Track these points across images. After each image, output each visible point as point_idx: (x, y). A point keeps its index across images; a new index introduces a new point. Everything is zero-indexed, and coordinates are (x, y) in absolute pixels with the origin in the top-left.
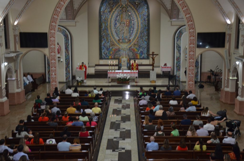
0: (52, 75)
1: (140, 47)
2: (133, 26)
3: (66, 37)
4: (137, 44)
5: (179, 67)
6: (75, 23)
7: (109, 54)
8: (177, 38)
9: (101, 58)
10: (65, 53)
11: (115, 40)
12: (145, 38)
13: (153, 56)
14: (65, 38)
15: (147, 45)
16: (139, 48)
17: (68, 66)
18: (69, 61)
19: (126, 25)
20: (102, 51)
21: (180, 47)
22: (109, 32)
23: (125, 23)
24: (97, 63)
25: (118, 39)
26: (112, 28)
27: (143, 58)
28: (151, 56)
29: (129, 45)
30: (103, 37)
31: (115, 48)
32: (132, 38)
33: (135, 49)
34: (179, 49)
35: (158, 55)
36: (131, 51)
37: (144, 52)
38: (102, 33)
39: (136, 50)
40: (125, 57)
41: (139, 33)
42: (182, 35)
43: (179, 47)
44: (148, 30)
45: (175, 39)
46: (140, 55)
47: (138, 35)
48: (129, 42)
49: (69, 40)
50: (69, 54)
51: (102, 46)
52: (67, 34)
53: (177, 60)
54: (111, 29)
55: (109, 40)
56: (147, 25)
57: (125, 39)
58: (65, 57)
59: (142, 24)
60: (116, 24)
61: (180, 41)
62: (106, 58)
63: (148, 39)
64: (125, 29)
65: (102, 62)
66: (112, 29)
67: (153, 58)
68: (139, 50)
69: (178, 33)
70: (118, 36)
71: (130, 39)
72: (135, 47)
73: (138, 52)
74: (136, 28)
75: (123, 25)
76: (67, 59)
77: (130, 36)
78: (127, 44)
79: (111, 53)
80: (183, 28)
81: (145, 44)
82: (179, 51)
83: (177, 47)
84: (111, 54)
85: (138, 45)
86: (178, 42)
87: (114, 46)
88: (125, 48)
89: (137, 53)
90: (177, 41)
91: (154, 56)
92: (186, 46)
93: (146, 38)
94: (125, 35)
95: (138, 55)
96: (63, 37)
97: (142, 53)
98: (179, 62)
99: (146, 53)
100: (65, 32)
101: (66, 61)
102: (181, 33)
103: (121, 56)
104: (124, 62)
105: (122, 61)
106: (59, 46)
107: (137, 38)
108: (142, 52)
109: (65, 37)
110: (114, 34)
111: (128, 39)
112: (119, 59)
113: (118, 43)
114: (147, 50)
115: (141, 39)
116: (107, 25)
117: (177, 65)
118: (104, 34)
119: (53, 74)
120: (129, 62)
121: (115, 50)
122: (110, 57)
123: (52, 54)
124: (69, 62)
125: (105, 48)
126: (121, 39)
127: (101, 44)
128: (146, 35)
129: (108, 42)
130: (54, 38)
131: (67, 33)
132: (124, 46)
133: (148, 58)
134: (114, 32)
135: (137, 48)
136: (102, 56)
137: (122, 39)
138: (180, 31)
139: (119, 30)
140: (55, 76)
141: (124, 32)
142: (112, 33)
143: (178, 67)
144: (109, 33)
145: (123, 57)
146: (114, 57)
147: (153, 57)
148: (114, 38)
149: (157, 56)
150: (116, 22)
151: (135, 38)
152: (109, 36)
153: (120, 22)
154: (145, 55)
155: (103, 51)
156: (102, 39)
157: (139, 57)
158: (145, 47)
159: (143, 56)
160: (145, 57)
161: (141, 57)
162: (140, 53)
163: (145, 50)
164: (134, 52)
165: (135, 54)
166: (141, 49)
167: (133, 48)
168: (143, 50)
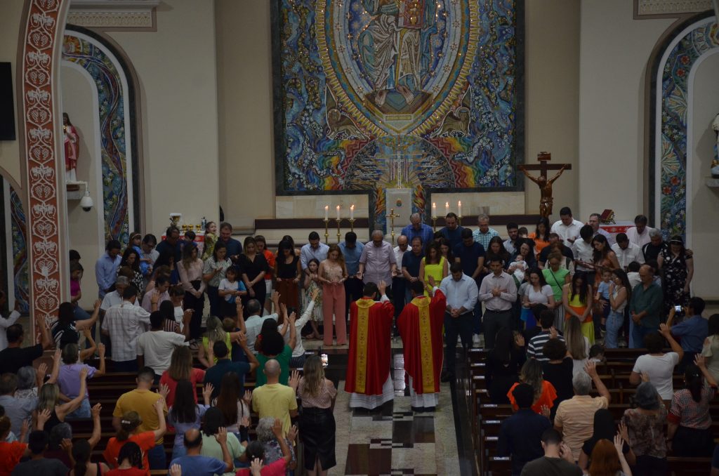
0: (38, 276)
1: (476, 129)
2: (441, 25)
3: (106, 83)
4: (463, 118)
5: (679, 225)
6: (150, 11)
7: (322, 169)
8: (667, 82)
9: (283, 188)
10: (104, 163)
11: (352, 95)
12: (502, 86)
13: (544, 174)
14: (100, 92)
15: (512, 117)
16: (475, 133)
17: (117, 229)
18: (126, 202)
19: (408, 24)
20: (289, 150)
21: (682, 127)
22: (323, 59)
23: (401, 11)
24: (266, 215)
25: (365, 92)
26: (337, 39)
27: (495, 187)
28: (536, 174)
29: (423, 121)
30: (291, 81)
31: (353, 135)
32: (435, 86)
33: (450, 139)
35: (568, 167)
36: (434, 152)
37: (495, 154)
38: (285, 64)
39: (457, 145)
40: (403, 181)
41: (471, 57)
42: (691, 64)
43: (676, 127)
44: (518, 45)
45: (653, 85)
46: (479, 171)
47: (466, 69)
48: (420, 108)
49: (120, 98)
50: (121, 173)
51: (290, 130)
52: (111, 69)
53: (665, 190)
54: (329, 40)
55: (322, 96)
56: (508, 19)
57: (401, 88)
58: (105, 183)
59: (488, 14)
60: (354, 17)
61: (681, 96)
62: (311, 187)
63: (519, 88)
64: (401, 39)
65: (289, 207)
66: (338, 45)
67: (542, 184)
68: (470, 147)
69: (673, 54)
70: (365, 75)
71: (429, 89)
72: (450, 130)
73: (469, 153)
74: (455, 31)
75: (392, 19)
76: (113, 196)
77: (429, 74)
78: (412, 115)
79: (335, 160)
80: (699, 30)
81: (502, 114)
82: (678, 145)
83: (667, 127)
84: (333, 166)
85: (467, 119)
86: (673, 102)
87: (349, 127)
88: (403, 134)
89: (463, 162)
90: (663, 98)
91: (551, 174)
92: (713, 120)
93: (507, 85)
94: (400, 70)
95: (469, 169)
96: (92, 85)
97: (486, 158)
98: (677, 200)
99: (507, 157)
100: (99, 57)
101: (110, 203)
102: (685, 56)
103: (384, 178)
104: (399, 204)
105: (388, 203)
106: (74, 131)
107: (459, 84)
108: (486, 153)
109: (101, 87)
110: (344, 67)
111: (416, 93)
112: (371, 192)
113: (369, 114)
114: (514, 146)
115: (484, 91)
116: (309, 22)
117: (669, 215)
118: (295, 69)
119: (45, 271)
120: (423, 207)
121: (351, 149)
122: (328, 183)
123: (35, 170)
124: (125, 210)
125: (301, 138)
126: (381, 94)
127: (284, 118)
128: (505, 69)
129: (318, 109)
130: (48, 88)
131: (111, 63)
132: (398, 125)
133: (517, 185)
134: (348, 59)
136: (290, 179)
137: (389, 91)
138: (680, 44)
139: (370, 48)
140: (54, 282)
141: (395, 57)
142: (336, 64)
143: (670, 225)
144: (320, 62)
145: (392, 183)
146: (347, 184)
147: (542, 179)
148: (346, 86)
149: (566, 172)
150: (356, 6)
151: (450, 83)
152: (322, 78)
153: (376, 9)
154: (504, 168)
155: (292, 153)
156: (289, 96)
157: (475, 179)
158: (500, 130)
159: (491, 177)
160: (502, 179)
161: (485, 181)
162: (476, 157)
163: (503, 144)
164: (448, 153)
165: (450, 165)
166: (484, 141)
167: (443, 135)
168: (493, 147)
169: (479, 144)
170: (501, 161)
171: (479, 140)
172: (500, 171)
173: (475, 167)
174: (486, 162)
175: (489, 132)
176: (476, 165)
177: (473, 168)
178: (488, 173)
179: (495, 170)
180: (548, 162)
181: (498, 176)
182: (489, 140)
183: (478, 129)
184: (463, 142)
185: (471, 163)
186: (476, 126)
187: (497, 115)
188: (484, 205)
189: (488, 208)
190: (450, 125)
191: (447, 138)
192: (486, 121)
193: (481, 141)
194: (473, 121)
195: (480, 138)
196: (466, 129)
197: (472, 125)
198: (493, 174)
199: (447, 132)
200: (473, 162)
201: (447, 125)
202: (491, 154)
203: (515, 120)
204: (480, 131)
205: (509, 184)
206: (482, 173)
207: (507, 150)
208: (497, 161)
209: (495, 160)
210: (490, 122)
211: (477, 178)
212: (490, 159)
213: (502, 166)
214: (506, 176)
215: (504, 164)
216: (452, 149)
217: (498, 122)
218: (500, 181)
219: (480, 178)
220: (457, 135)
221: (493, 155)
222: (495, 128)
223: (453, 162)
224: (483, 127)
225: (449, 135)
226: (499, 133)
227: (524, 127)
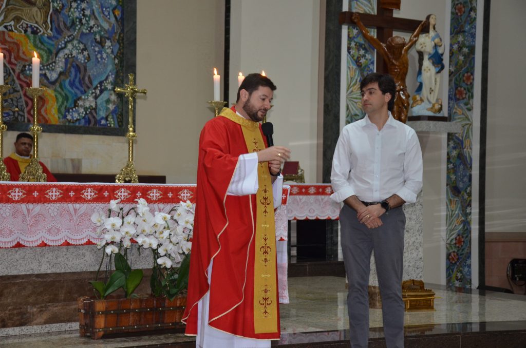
1: (61, 24)
15: (118, 13)
16: (59, 32)
27: (92, 126)
33: (18, 35)
34: (363, 61)
37: (92, 72)
39: (30, 49)
46: (66, 98)
68: (52, 54)
72: (18, 19)
73: (50, 65)
81: (102, 7)
95: (49, 93)
97: (78, 77)
99: (111, 79)
108: (78, 69)
114: (121, 61)
133: (124, 125)
135: (35, 32)
154: (105, 96)
157: (59, 111)
158: (99, 32)
159: (86, 109)
160: (103, 114)
161: (76, 116)
162: (61, 74)
163: (105, 56)
164: (13, 60)
165: (17, 81)
166: (74, 47)
167: (6, 27)
168: (89, 58)
169: (66, 51)
170: (101, 83)
171: (66, 44)
172: (99, 101)
173: (59, 89)
174: (77, 84)
175: (83, 34)
176: (61, 86)
177: (55, 90)
178: (80, 103)
179: (91, 98)
180: (396, 14)
181: (95, 109)
182: (82, 46)
183: (65, 24)
184: (39, 45)
185: (53, 83)
186: (61, 19)
187: (95, 7)
188: (74, 156)
189: (80, 161)
190: (17, 10)
191: (10, 33)
192: (77, 14)
193: (70, 46)
194: (56, 11)
195: (68, 42)
196: (45, 22)
197: (55, 17)
198: (87, 105)
199: (12, 23)
200: (56, 80)
201: (12, 10)
202: (85, 70)
203: (122, 18)
204: (68, 29)
205: (112, 123)
206: (70, 101)
207: (110, 67)
208: (95, 83)
209: (91, 83)
210: (84, 15)
211: (63, 110)
212: (83, 79)
213: (101, 92)
214: (108, 109)
215: (106, 89)
216: (21, 54)
217: (96, 19)
218: (98, 118)
219: (67, 110)
220: (29, 30)
221: (88, 74)
222: (91, 28)
223: (22, 77)
224: (73, 23)
225: (16, 29)
226: (98, 37)
227: (135, 33)
